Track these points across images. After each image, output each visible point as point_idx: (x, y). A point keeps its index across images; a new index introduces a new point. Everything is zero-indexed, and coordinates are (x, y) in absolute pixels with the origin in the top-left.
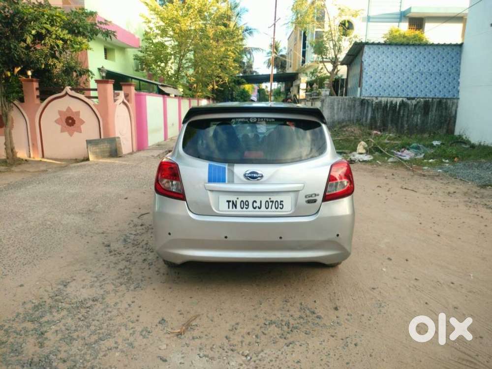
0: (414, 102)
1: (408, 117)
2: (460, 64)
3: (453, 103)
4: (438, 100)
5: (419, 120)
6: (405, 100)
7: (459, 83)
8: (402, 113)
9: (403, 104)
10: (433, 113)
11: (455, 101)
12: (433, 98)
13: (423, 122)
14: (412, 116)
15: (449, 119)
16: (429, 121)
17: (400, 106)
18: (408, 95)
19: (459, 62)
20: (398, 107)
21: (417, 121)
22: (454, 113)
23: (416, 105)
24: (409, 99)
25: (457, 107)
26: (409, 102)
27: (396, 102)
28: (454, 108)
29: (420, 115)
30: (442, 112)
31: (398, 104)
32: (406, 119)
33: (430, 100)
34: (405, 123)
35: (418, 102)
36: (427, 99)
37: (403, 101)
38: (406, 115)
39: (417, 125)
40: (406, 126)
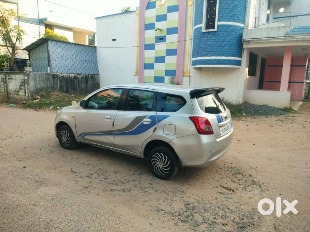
0: (81, 76)
1: (79, 85)
2: (96, 57)
3: (97, 77)
4: (91, 75)
5: (84, 87)
6: (76, 75)
7: (98, 67)
8: (75, 83)
9: (75, 77)
10: (90, 82)
11: (98, 76)
12: (89, 74)
13: (86, 87)
14: (81, 84)
15: (97, 85)
16: (89, 86)
17: (74, 78)
18: (77, 72)
19: (96, 56)
20: (73, 79)
21: (83, 87)
22: (98, 82)
23: (81, 78)
24: (78, 74)
25: (99, 79)
26: (78, 76)
27: (72, 77)
28: (98, 80)
29: (84, 84)
30: (93, 82)
31: (73, 77)
32: (78, 86)
33: (88, 75)
34: (78, 88)
35: (82, 76)
36: (86, 75)
37: (75, 76)
38: (78, 84)
39: (83, 89)
40: (78, 90)
